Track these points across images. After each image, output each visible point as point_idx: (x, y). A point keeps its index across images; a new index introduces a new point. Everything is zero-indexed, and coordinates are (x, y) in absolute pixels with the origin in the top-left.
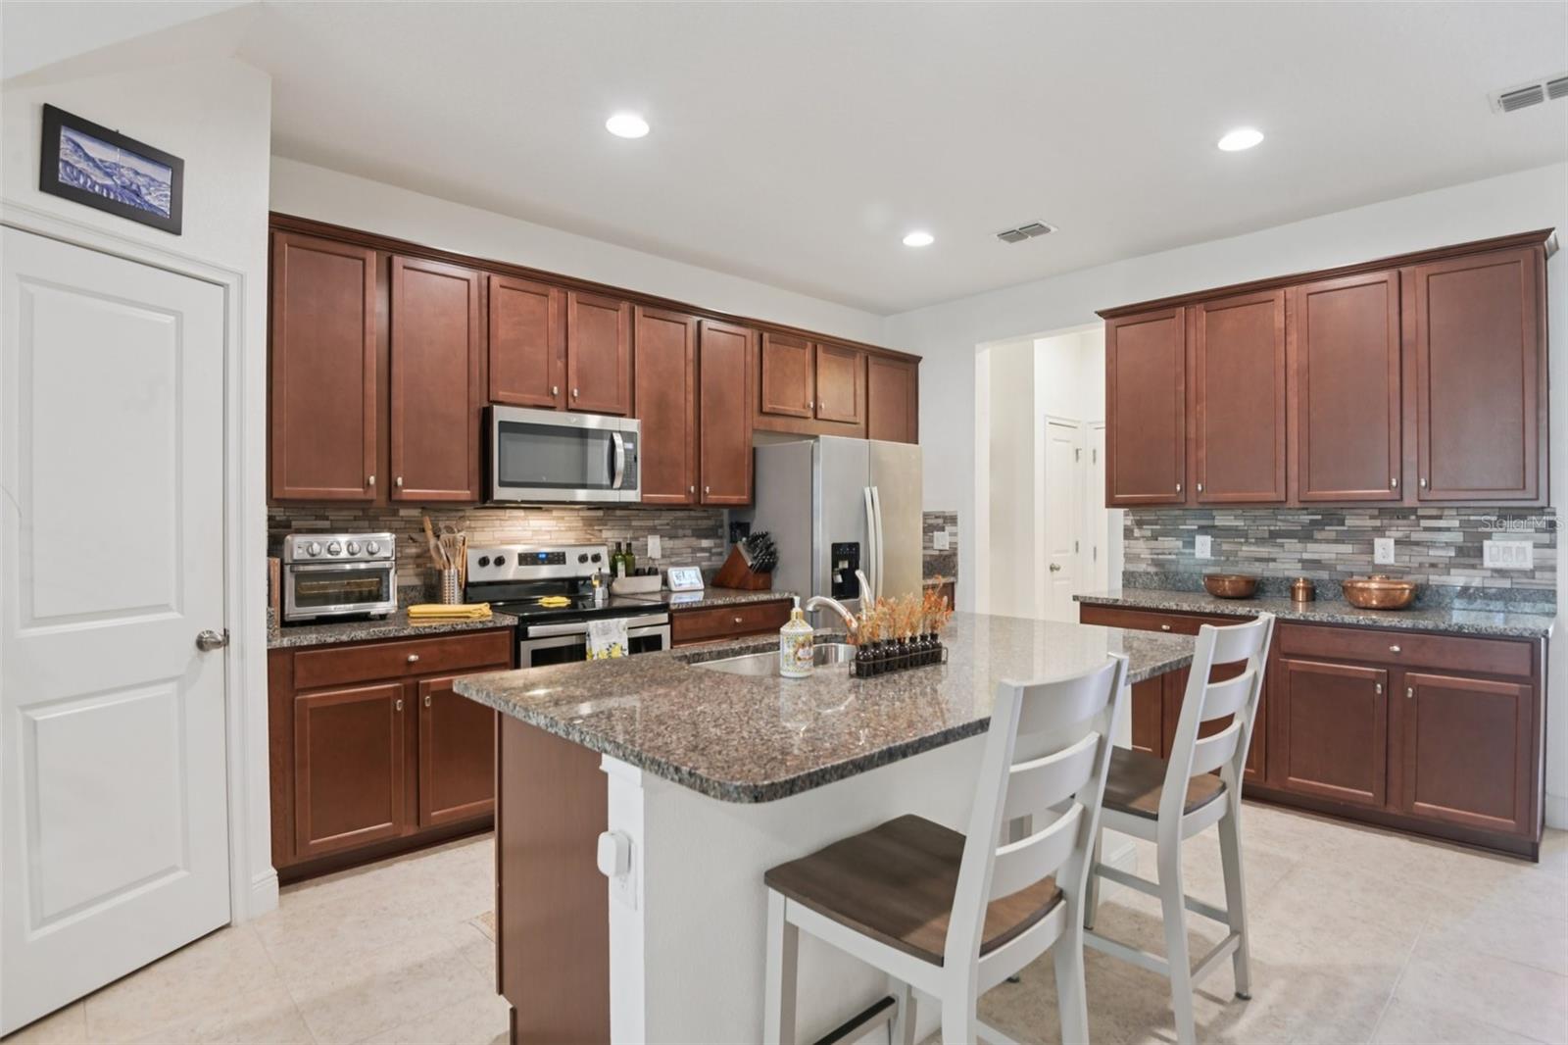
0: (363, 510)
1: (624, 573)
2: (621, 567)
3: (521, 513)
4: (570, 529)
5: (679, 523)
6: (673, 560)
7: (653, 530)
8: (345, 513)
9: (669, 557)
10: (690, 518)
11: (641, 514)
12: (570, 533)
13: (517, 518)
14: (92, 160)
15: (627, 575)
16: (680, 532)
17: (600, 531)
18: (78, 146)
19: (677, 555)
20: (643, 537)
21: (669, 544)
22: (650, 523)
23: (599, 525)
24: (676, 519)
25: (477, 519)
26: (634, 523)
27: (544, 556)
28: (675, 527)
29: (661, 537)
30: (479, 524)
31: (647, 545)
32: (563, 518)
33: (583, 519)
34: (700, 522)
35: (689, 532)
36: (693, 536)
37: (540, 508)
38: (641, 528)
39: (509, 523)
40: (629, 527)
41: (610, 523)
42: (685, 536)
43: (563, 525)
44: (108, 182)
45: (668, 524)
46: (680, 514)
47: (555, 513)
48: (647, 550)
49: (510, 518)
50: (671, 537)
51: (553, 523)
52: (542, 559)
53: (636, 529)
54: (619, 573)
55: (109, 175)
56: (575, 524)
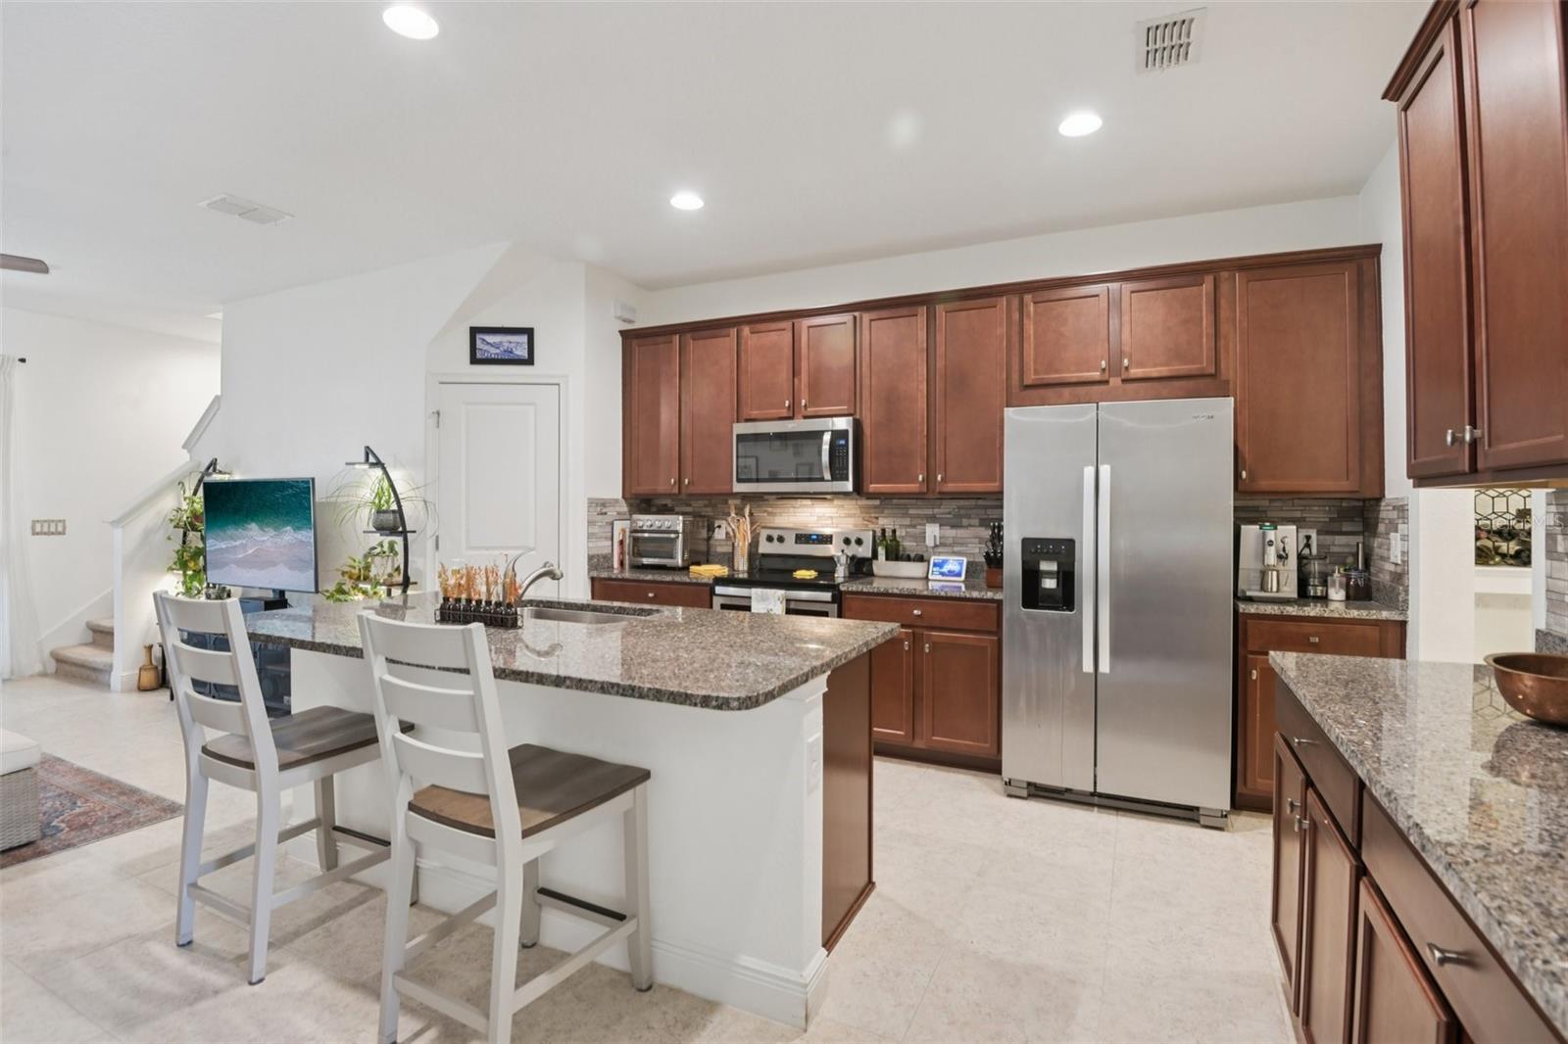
0: (710, 500)
1: (884, 558)
2: (881, 551)
3: (809, 502)
4: (849, 516)
5: (962, 512)
6: (956, 549)
7: (932, 519)
8: (700, 502)
9: (950, 545)
10: (978, 507)
11: (919, 502)
12: (847, 519)
13: (805, 506)
14: (488, 343)
15: (887, 559)
16: (965, 522)
17: (877, 518)
18: (484, 340)
19: (962, 544)
20: (920, 524)
21: (950, 533)
22: (929, 512)
23: (875, 513)
24: (959, 508)
25: (776, 507)
26: (911, 512)
27: (815, 537)
28: (961, 517)
29: (940, 526)
30: (778, 510)
31: (925, 533)
32: (842, 506)
33: (861, 507)
34: (989, 511)
35: (976, 522)
36: (981, 525)
37: (825, 499)
38: (918, 516)
39: (800, 510)
40: (905, 515)
41: (886, 511)
42: (970, 526)
43: (842, 512)
44: (498, 351)
45: (950, 513)
46: (962, 503)
47: (836, 502)
48: (925, 537)
49: (801, 506)
50: (953, 526)
51: (834, 510)
52: (814, 540)
53: (912, 517)
54: (879, 557)
55: (498, 348)
56: (853, 512)
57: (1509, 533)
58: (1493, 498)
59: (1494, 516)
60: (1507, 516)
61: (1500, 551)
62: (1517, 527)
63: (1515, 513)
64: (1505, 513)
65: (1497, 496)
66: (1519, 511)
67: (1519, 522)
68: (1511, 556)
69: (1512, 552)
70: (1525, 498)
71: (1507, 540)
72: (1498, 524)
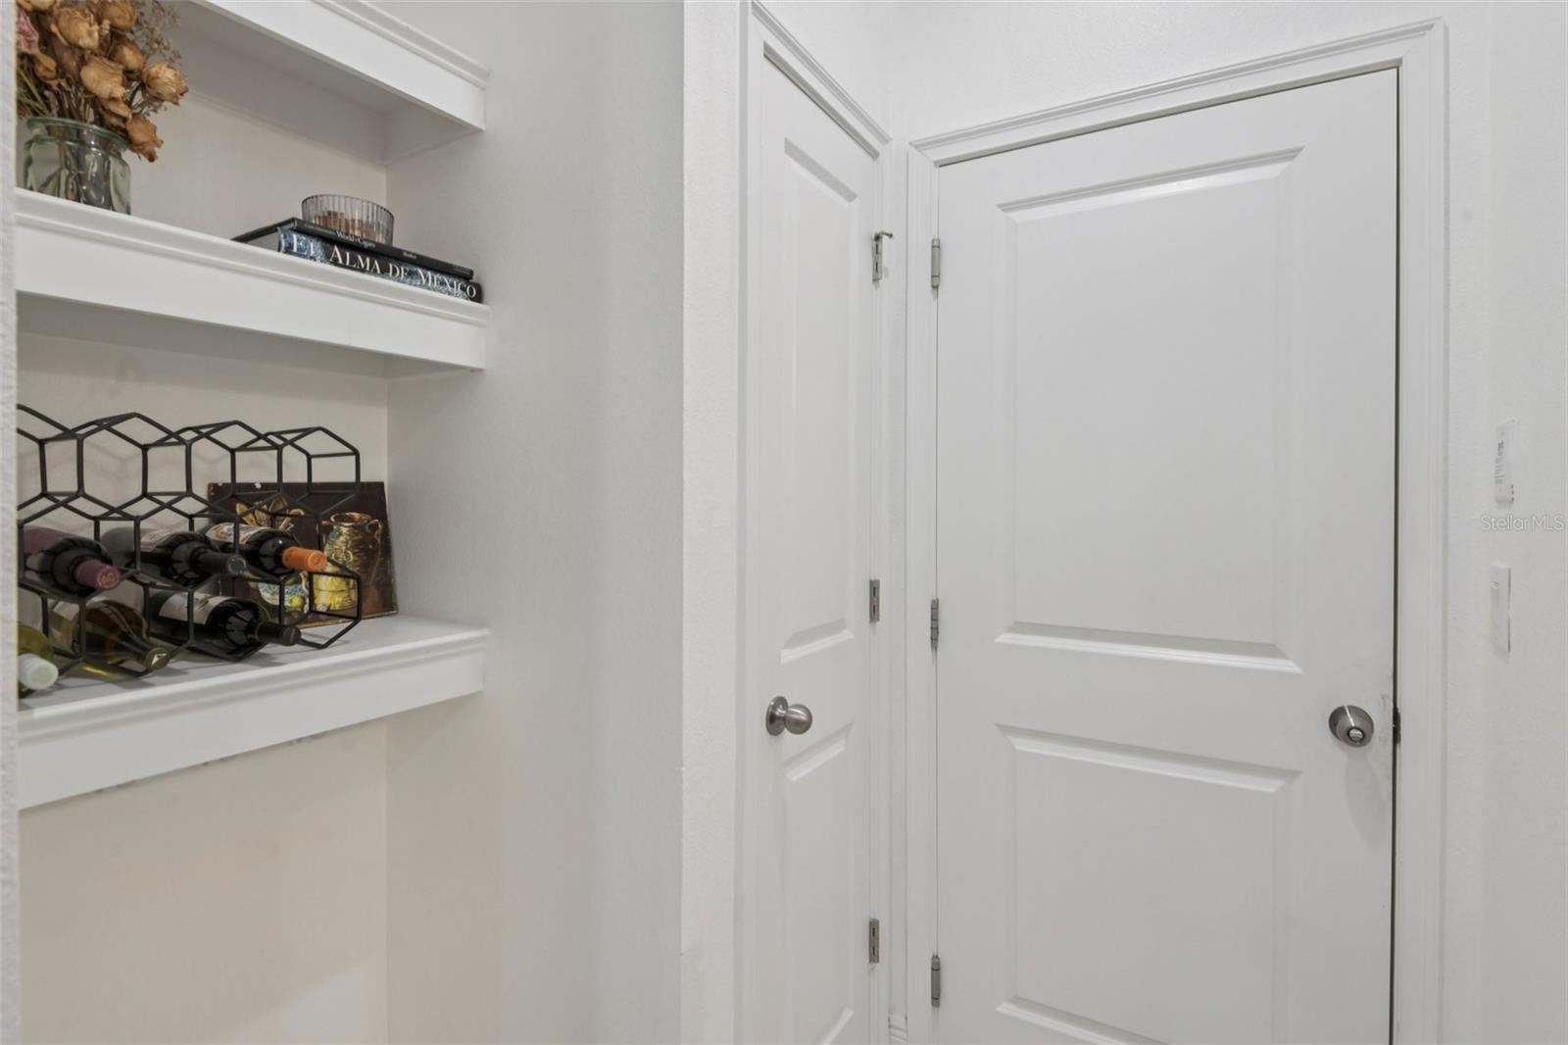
57: (194, 561)
58: (145, 448)
59: (147, 505)
60: (189, 505)
61: (164, 612)
62: (212, 535)
63: (204, 496)
64: (180, 496)
65: (161, 443)
66: (215, 489)
67: (217, 520)
68: (198, 628)
69: (200, 616)
70: (233, 452)
71: (188, 583)
72: (161, 527)
